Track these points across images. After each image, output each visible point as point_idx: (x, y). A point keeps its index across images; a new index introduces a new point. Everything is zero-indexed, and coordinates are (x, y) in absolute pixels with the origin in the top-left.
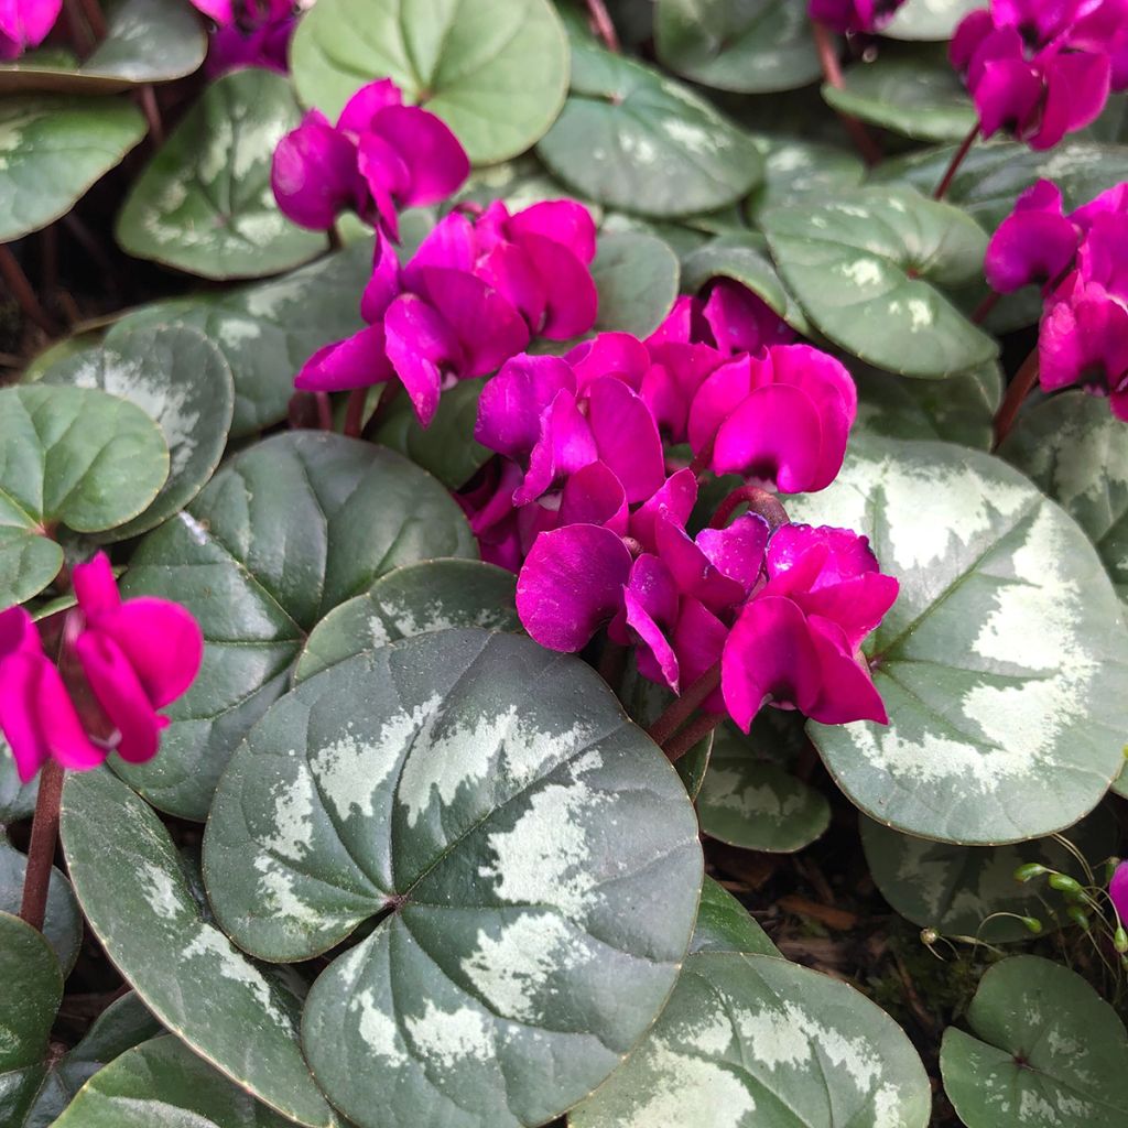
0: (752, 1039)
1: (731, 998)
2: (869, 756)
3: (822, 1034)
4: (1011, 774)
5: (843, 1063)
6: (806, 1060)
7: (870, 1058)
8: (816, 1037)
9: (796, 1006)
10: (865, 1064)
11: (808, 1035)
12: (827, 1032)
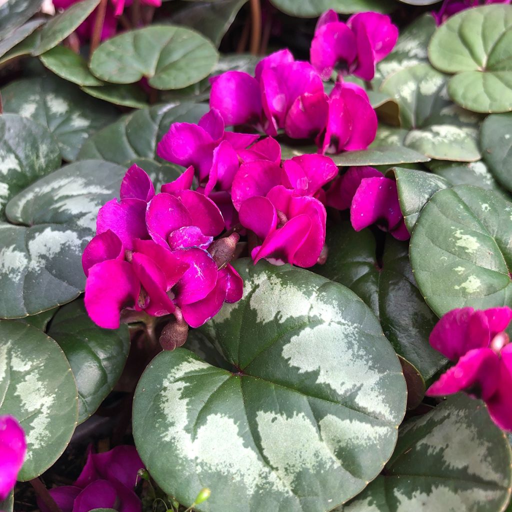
0: (25, 381)
1: (43, 368)
2: (168, 377)
3: (45, 415)
4: (176, 446)
5: (33, 428)
6: (27, 409)
7: (41, 440)
8: (42, 413)
9: (54, 400)
10: (37, 439)
11: (41, 408)
12: (47, 417)
